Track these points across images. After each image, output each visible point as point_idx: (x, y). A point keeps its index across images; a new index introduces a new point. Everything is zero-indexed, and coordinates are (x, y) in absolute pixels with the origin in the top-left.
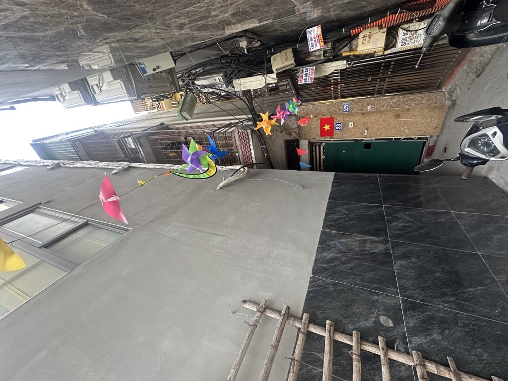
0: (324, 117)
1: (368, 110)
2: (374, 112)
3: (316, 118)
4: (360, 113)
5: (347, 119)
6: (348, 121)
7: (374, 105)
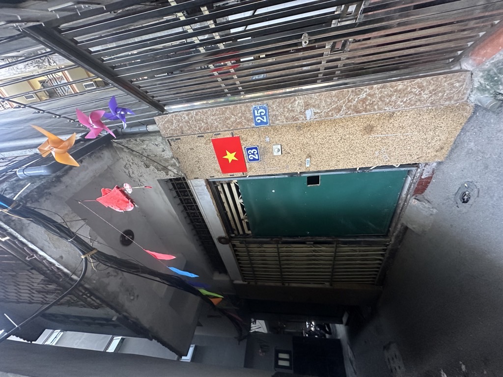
0: (219, 137)
1: (308, 118)
2: (320, 123)
3: (203, 140)
4: (291, 126)
5: (268, 139)
6: (269, 143)
7: (319, 108)
